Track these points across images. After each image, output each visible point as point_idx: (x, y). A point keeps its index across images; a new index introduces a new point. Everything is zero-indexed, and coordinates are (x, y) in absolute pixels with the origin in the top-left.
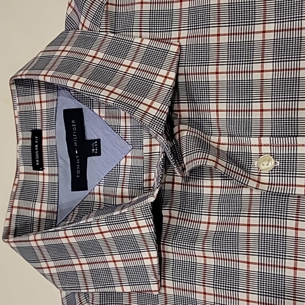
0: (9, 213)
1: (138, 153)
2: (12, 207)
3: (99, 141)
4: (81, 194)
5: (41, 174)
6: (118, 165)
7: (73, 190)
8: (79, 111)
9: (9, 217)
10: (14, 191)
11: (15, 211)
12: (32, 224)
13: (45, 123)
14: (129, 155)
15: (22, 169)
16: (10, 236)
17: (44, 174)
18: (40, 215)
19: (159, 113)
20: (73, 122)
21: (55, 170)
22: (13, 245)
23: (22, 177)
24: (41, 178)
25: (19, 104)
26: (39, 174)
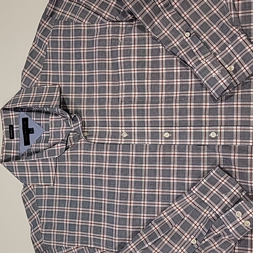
0: (2, 155)
1: (48, 132)
2: (3, 152)
3: (33, 128)
4: (28, 147)
6: (41, 136)
7: (25, 145)
8: (27, 119)
9: (2, 156)
10: (3, 146)
11: (4, 154)
12: (11, 158)
13: (14, 123)
14: (45, 133)
15: (5, 139)
16: (3, 162)
17: (14, 140)
18: (13, 154)
20: (25, 122)
21: (18, 139)
22: (5, 165)
23: (5, 142)
24: (13, 142)
25: (4, 116)
26: (12, 140)
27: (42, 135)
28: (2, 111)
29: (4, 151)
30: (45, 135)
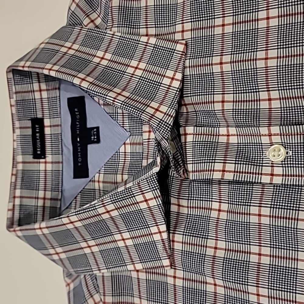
0: (12, 204)
1: (137, 139)
2: (14, 197)
3: (98, 128)
4: (82, 181)
5: (42, 162)
6: (118, 152)
7: (75, 178)
9: (11, 207)
10: (13, 180)
11: (17, 202)
12: (36, 214)
13: (46, 112)
14: (128, 141)
15: (20, 158)
16: (15, 226)
17: (46, 163)
18: (44, 203)
19: (166, 117)
20: (76, 110)
21: (59, 158)
22: (19, 234)
23: (20, 167)
24: (42, 167)
25: (16, 93)
26: (40, 162)
27: (122, 149)
28: (11, 75)
29: (18, 193)
30: (129, 149)
